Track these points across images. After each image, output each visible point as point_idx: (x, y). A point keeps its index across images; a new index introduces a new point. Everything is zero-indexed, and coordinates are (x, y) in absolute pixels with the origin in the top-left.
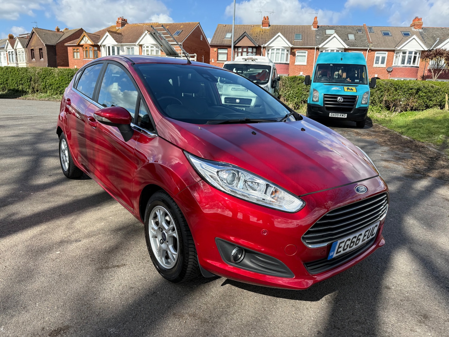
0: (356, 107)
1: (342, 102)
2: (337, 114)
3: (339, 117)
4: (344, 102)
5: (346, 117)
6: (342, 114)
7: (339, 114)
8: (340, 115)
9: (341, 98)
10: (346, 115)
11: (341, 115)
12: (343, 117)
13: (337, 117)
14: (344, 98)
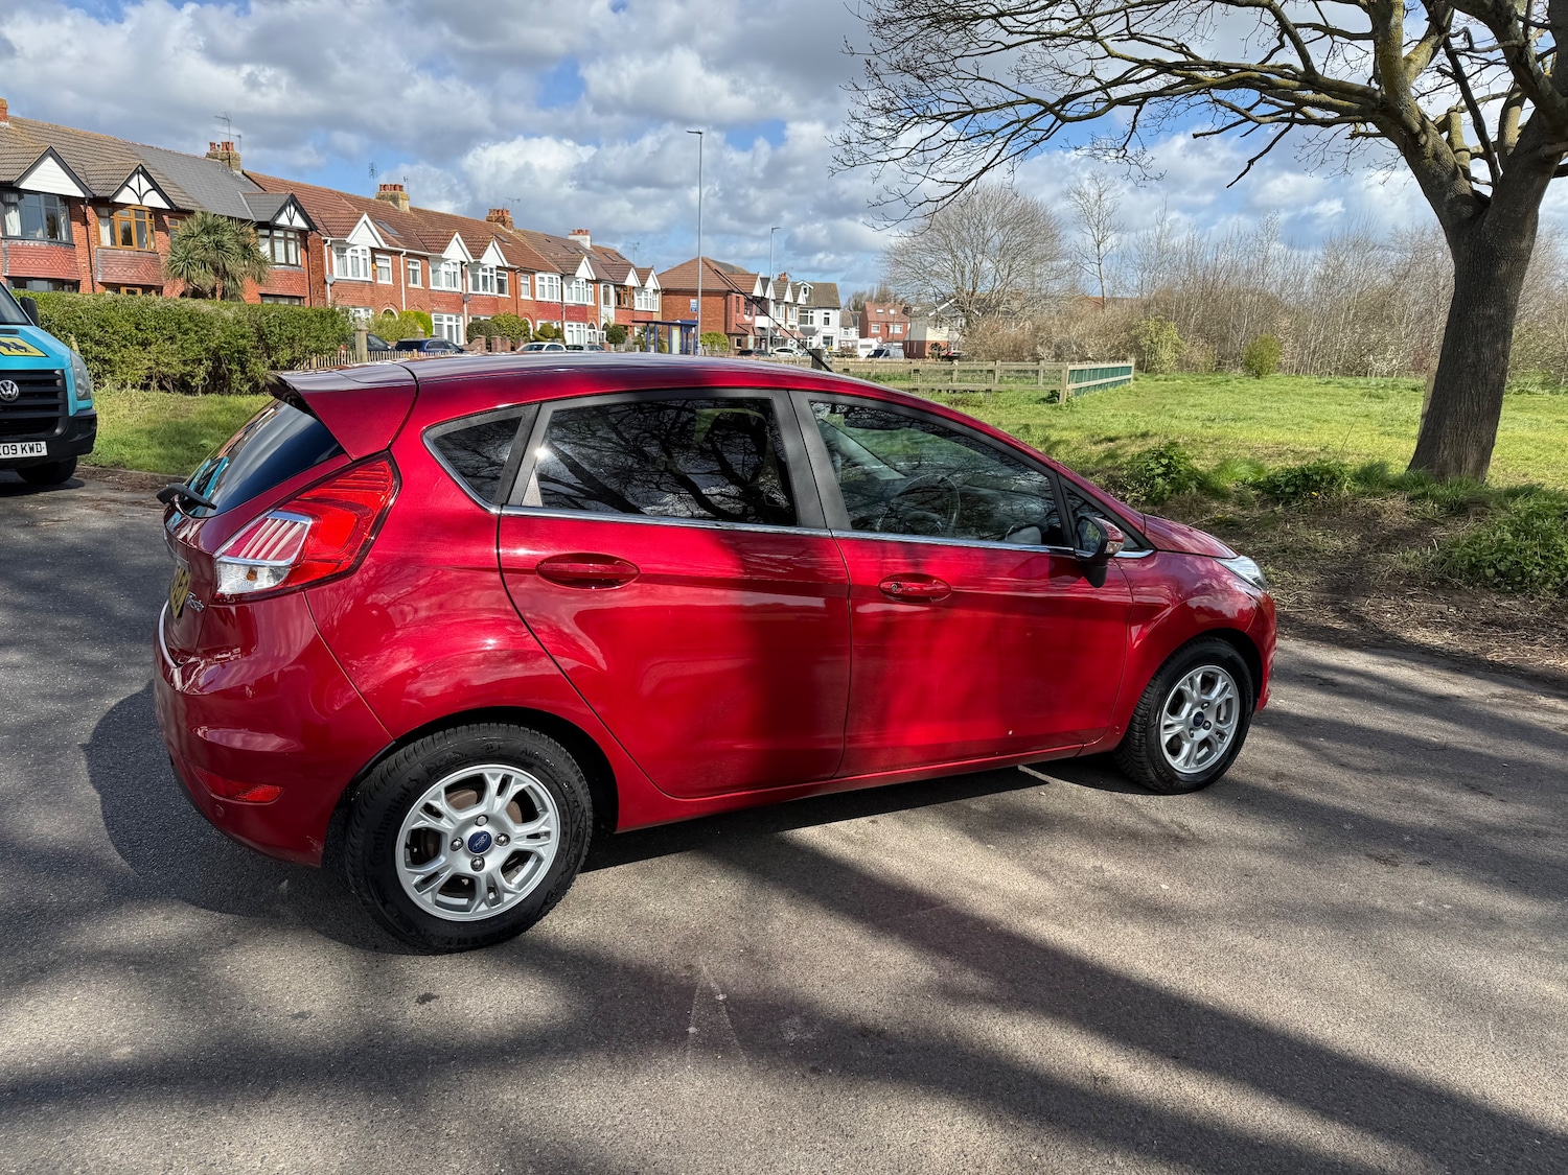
0: (71, 414)
1: (15, 401)
2: (10, 445)
3: (19, 454)
4: (22, 395)
5: (44, 453)
6: (27, 445)
7: (18, 445)
8: (23, 449)
9: (10, 382)
10: (43, 444)
11: (27, 448)
12: (35, 454)
13: (11, 456)
14: (18, 383)
